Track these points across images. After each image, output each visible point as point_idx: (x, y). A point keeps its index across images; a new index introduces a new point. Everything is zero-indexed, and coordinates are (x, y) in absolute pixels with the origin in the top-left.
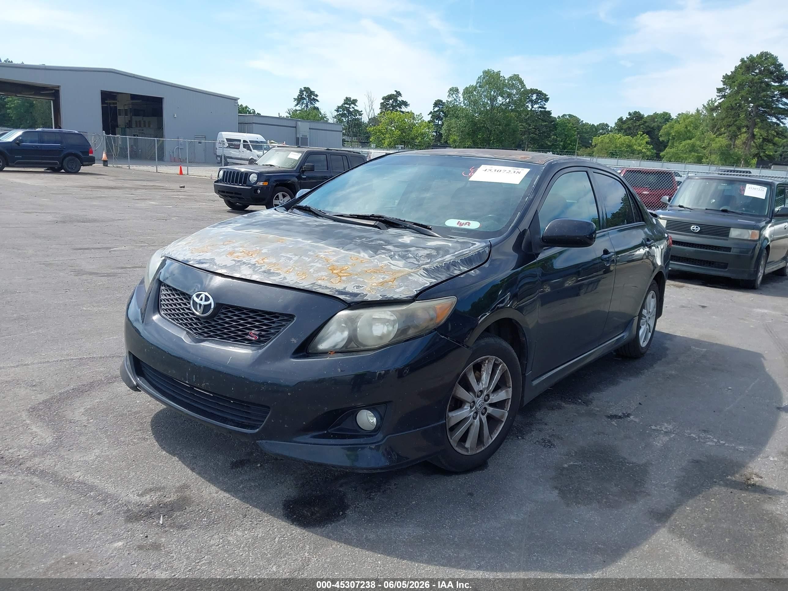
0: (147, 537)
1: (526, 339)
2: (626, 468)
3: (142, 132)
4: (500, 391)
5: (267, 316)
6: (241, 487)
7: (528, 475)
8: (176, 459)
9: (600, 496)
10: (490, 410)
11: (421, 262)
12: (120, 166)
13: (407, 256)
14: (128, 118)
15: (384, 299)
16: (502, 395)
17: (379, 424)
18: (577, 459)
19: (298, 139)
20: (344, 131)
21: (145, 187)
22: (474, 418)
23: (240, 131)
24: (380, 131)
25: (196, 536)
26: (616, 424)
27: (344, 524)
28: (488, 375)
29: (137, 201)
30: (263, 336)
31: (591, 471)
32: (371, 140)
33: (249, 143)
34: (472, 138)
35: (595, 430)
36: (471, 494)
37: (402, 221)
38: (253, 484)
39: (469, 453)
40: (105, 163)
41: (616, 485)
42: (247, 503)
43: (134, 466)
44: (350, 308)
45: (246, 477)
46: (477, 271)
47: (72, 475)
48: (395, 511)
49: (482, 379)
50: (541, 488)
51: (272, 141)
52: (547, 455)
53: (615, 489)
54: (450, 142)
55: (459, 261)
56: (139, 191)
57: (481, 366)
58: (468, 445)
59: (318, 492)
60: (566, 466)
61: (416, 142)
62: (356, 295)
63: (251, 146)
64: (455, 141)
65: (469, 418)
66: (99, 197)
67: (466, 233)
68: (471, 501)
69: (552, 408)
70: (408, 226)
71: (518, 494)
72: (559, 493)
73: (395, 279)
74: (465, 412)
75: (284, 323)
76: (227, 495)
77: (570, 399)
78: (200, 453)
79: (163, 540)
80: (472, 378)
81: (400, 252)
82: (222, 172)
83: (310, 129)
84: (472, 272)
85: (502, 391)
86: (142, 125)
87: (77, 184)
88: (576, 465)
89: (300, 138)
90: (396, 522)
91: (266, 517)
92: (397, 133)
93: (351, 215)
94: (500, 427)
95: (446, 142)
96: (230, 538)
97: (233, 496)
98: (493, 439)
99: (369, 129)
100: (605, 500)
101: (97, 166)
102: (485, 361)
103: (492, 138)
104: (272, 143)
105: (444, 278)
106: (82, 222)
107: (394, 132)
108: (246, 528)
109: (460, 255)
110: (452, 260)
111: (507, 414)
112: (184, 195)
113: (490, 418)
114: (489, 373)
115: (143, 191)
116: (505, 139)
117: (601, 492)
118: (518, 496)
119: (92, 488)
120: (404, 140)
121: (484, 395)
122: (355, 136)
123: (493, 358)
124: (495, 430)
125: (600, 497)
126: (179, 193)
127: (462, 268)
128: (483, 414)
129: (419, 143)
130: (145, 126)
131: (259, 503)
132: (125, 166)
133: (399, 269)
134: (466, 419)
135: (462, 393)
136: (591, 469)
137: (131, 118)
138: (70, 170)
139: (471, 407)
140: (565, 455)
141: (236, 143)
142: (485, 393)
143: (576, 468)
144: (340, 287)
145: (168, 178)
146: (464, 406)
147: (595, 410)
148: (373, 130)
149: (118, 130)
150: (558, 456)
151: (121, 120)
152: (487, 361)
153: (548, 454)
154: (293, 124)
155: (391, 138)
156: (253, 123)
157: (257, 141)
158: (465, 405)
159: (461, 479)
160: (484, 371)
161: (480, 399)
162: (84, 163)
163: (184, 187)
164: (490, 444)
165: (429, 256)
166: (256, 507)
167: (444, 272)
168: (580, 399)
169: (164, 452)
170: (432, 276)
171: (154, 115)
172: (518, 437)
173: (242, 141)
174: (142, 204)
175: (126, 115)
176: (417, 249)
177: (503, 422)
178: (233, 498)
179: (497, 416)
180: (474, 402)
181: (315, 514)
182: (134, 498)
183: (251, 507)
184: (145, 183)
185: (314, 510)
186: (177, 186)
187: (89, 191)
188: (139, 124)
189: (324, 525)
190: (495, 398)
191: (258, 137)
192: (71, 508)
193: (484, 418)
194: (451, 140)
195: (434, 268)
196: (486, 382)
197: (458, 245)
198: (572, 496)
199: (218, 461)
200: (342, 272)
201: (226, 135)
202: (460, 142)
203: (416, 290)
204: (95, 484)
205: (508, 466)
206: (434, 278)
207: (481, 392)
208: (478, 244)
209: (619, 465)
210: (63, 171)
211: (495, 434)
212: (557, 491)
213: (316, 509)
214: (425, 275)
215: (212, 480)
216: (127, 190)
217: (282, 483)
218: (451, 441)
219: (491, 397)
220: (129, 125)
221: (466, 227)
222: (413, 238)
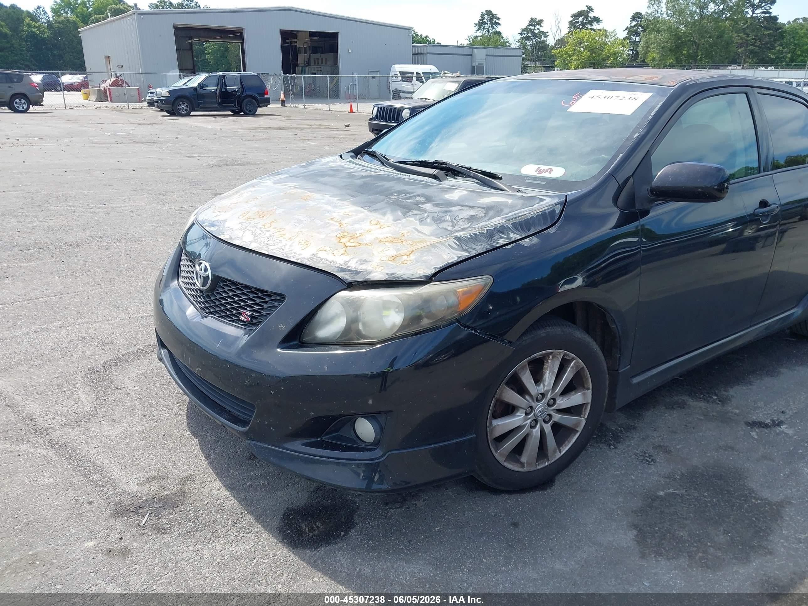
0: (121, 538)
1: (617, 326)
2: (749, 506)
3: (320, 69)
4: (573, 393)
5: (260, 294)
6: (248, 484)
7: (603, 504)
8: (196, 441)
9: (696, 547)
10: (557, 417)
11: (457, 228)
12: (297, 105)
13: (443, 219)
14: (307, 56)
15: (390, 279)
16: (576, 399)
17: (378, 437)
18: (680, 485)
19: (473, 68)
20: (524, 56)
21: (311, 127)
22: (532, 427)
23: (414, 63)
24: (566, 53)
25: (172, 544)
26: (757, 435)
27: (341, 548)
28: (553, 374)
29: (297, 142)
30: (256, 318)
31: (695, 506)
32: (556, 64)
33: (422, 75)
34: (674, 55)
35: (722, 443)
36: (515, 525)
37: (468, 168)
38: (262, 482)
39: (526, 469)
40: (283, 103)
41: (726, 532)
42: (244, 507)
43: (151, 447)
44: (349, 289)
45: (258, 472)
46: (535, 240)
47: (89, 452)
48: (410, 538)
49: (544, 378)
50: (614, 525)
51: (446, 72)
52: (640, 475)
53: (722, 539)
54: (648, 60)
55: (510, 226)
56: (304, 131)
57: (544, 362)
58: (524, 459)
59: (329, 501)
60: (662, 493)
61: (607, 63)
62: (357, 273)
63: (423, 78)
64: (653, 59)
65: (524, 426)
66: (263, 139)
67: (544, 183)
68: (511, 534)
69: (671, 407)
70: (472, 175)
71: (579, 530)
72: (636, 536)
73: (412, 251)
74: (518, 419)
75: (276, 304)
76: (228, 494)
77: (701, 394)
78: (225, 436)
79: (136, 544)
80: (527, 379)
81: (436, 214)
82: (376, 109)
83: (486, 55)
84: (527, 240)
85: (576, 393)
86: (320, 63)
87: (250, 126)
88: (677, 494)
89: (476, 67)
90: (404, 553)
91: (258, 529)
92: (586, 54)
93: (414, 162)
94: (572, 438)
95: (644, 61)
96: (205, 553)
97: (234, 496)
98: (562, 454)
99: (554, 52)
100: (700, 554)
101: (273, 107)
102: (549, 356)
103: (700, 53)
104: (446, 73)
105: (480, 250)
106: (235, 165)
107: (582, 53)
108: (229, 541)
109: (515, 216)
110: (499, 225)
111: (583, 422)
112: (346, 135)
113: (556, 427)
114: (554, 372)
115: (308, 131)
116: (716, 53)
117: (699, 541)
118: (578, 535)
119: (99, 470)
120: (593, 62)
121: (548, 399)
122: (540, 60)
123: (560, 354)
124: (567, 442)
125: (695, 549)
126: (341, 132)
127: (512, 235)
128: (546, 422)
129: (611, 64)
130: (322, 63)
131: (258, 508)
132: (301, 106)
133: (424, 237)
134: (519, 428)
135: (511, 396)
136: (696, 503)
137: (310, 56)
138: (248, 112)
139: (527, 414)
140: (665, 477)
141: (409, 76)
142: (549, 396)
143: (675, 498)
144: (340, 260)
145: (337, 116)
146: (517, 412)
147: (732, 413)
148: (559, 52)
149: (298, 69)
150: (656, 478)
151: (301, 59)
152: (551, 357)
153: (642, 474)
154: (468, 51)
155: (579, 60)
156: (427, 53)
157: (430, 73)
158: (518, 410)
159: (511, 501)
160: (547, 369)
161: (541, 404)
162: (261, 105)
163: (348, 126)
164: (556, 459)
165: (472, 219)
166: (251, 513)
167: (484, 241)
168: (716, 395)
169: (188, 433)
170: (465, 247)
171: (330, 52)
172: (610, 446)
173: (415, 74)
174: (300, 145)
175: (305, 53)
176: (462, 208)
177: (577, 431)
178: (232, 498)
179: (568, 425)
180: (531, 407)
181: (314, 530)
182: (133, 488)
183: (246, 512)
184: (313, 123)
185: (315, 525)
186: (341, 125)
187: (258, 132)
188: (317, 62)
189: (317, 548)
190: (563, 403)
191: (431, 68)
192: (67, 492)
193: (548, 428)
194: (650, 58)
195: (471, 235)
196: (549, 383)
197: (520, 202)
198: (653, 542)
199: (239, 448)
200: (352, 241)
201: (398, 68)
202: (660, 61)
203: (434, 268)
204: (105, 464)
205: (581, 487)
206: (466, 250)
207: (543, 395)
208: (548, 200)
209: (740, 500)
210: (242, 113)
211: (566, 446)
212: (635, 532)
213: (317, 523)
214: (455, 246)
215: (220, 473)
216: (293, 130)
217: (294, 484)
218: (496, 455)
219: (558, 402)
220: (308, 64)
221: (546, 175)
222: (466, 192)
